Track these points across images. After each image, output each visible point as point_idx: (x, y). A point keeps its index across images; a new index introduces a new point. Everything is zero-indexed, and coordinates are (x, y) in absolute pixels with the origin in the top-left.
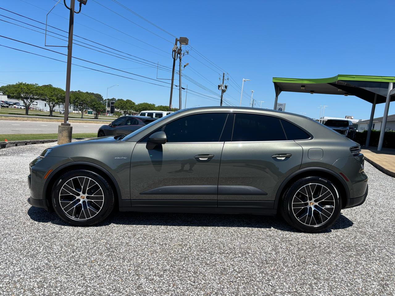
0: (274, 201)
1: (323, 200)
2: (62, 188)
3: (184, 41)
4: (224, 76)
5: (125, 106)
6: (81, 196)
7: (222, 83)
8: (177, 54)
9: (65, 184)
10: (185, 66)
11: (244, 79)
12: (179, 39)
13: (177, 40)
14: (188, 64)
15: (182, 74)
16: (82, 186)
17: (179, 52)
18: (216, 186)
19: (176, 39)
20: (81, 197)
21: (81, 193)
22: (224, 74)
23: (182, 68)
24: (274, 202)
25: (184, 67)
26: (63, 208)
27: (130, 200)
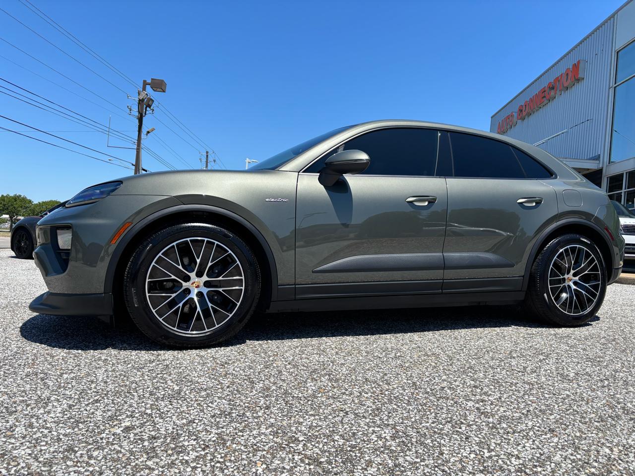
0: (523, 276)
1: (586, 272)
2: (153, 263)
3: (159, 85)
4: (207, 156)
5: (12, 205)
6: (191, 282)
7: (205, 167)
8: (145, 106)
9: (160, 254)
10: (148, 132)
11: (248, 160)
12: (149, 81)
13: (145, 84)
14: (153, 131)
15: (142, 146)
16: (198, 258)
17: (149, 104)
18: (441, 254)
19: (145, 81)
20: (193, 284)
21: (193, 275)
22: (207, 152)
23: (143, 136)
24: (522, 278)
25: (147, 135)
26: (154, 309)
27: (293, 285)
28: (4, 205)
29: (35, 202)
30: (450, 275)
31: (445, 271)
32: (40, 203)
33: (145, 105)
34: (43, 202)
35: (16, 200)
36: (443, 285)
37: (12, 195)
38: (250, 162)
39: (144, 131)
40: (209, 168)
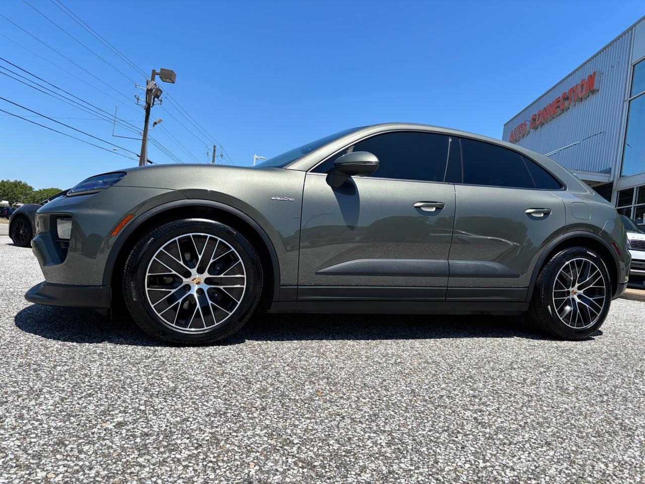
0: (528, 287)
1: (591, 286)
2: (154, 257)
3: (168, 76)
4: (214, 150)
6: (192, 278)
7: (211, 161)
9: (161, 249)
10: (155, 123)
11: (256, 156)
12: (158, 71)
13: (154, 73)
14: (160, 121)
15: (148, 137)
16: (200, 254)
17: (157, 95)
18: (446, 261)
19: (154, 71)
20: (193, 280)
21: (194, 271)
22: (215, 147)
23: (150, 127)
24: (527, 289)
25: (154, 126)
26: (153, 304)
27: (295, 286)
28: (4, 191)
29: (36, 189)
30: (455, 283)
31: (450, 278)
32: (40, 190)
33: (153, 95)
34: (44, 190)
35: (16, 187)
36: (447, 293)
37: (12, 180)
38: (258, 159)
39: (151, 122)
40: (216, 163)
